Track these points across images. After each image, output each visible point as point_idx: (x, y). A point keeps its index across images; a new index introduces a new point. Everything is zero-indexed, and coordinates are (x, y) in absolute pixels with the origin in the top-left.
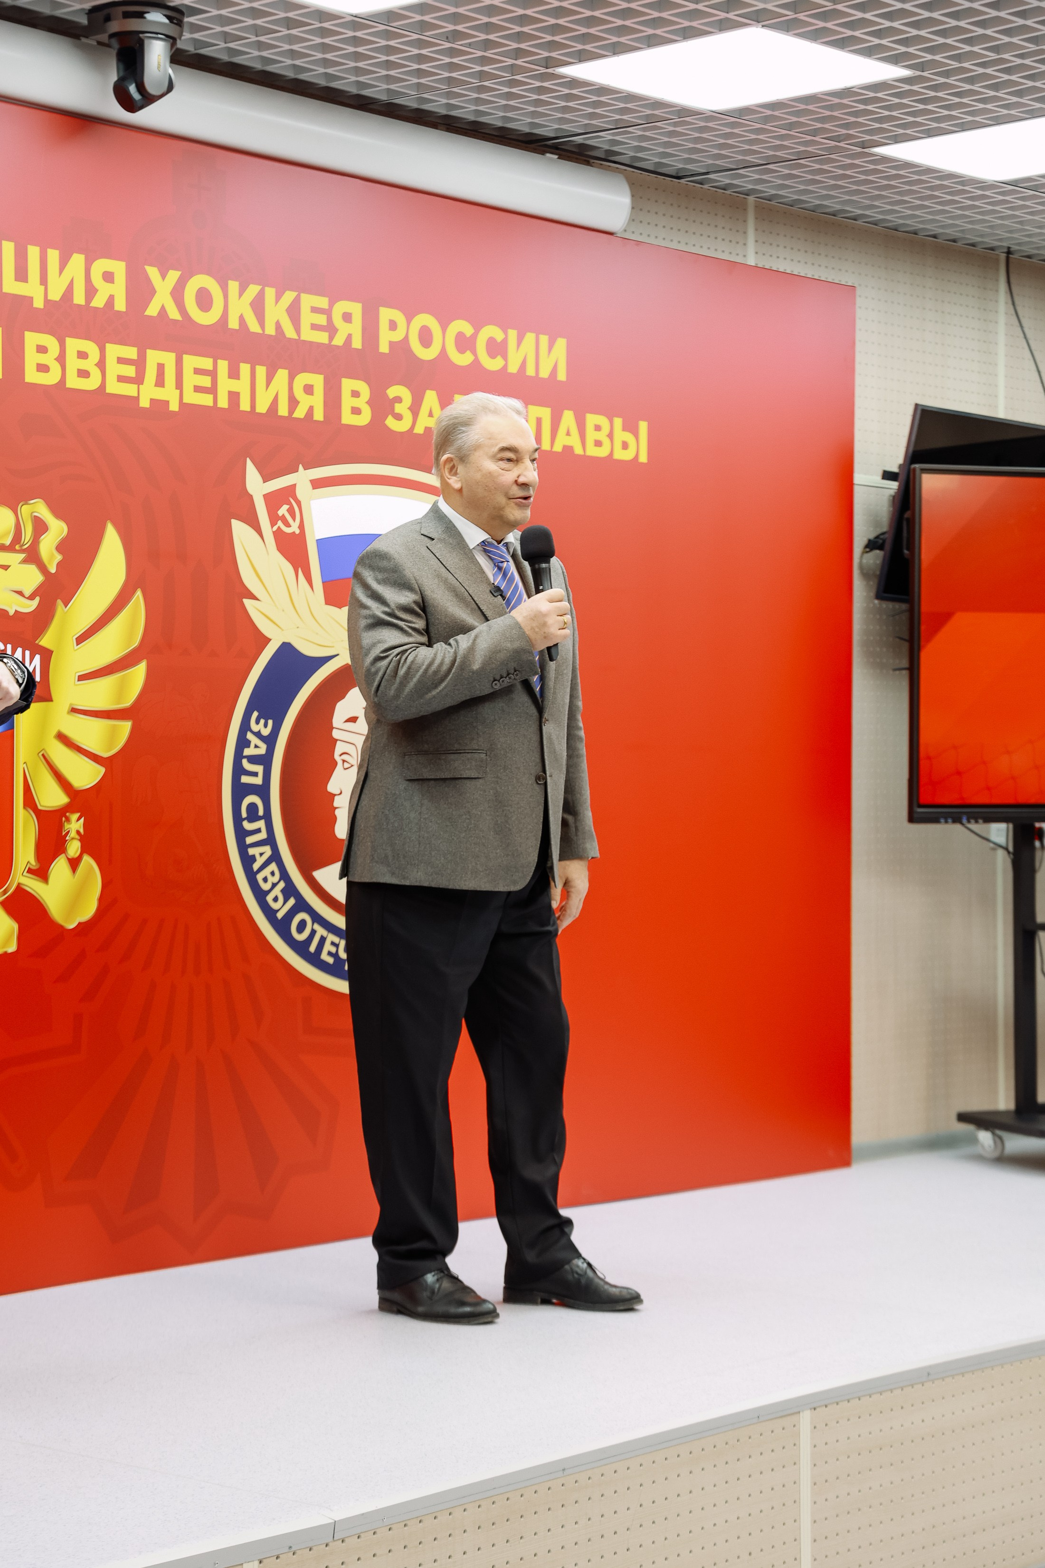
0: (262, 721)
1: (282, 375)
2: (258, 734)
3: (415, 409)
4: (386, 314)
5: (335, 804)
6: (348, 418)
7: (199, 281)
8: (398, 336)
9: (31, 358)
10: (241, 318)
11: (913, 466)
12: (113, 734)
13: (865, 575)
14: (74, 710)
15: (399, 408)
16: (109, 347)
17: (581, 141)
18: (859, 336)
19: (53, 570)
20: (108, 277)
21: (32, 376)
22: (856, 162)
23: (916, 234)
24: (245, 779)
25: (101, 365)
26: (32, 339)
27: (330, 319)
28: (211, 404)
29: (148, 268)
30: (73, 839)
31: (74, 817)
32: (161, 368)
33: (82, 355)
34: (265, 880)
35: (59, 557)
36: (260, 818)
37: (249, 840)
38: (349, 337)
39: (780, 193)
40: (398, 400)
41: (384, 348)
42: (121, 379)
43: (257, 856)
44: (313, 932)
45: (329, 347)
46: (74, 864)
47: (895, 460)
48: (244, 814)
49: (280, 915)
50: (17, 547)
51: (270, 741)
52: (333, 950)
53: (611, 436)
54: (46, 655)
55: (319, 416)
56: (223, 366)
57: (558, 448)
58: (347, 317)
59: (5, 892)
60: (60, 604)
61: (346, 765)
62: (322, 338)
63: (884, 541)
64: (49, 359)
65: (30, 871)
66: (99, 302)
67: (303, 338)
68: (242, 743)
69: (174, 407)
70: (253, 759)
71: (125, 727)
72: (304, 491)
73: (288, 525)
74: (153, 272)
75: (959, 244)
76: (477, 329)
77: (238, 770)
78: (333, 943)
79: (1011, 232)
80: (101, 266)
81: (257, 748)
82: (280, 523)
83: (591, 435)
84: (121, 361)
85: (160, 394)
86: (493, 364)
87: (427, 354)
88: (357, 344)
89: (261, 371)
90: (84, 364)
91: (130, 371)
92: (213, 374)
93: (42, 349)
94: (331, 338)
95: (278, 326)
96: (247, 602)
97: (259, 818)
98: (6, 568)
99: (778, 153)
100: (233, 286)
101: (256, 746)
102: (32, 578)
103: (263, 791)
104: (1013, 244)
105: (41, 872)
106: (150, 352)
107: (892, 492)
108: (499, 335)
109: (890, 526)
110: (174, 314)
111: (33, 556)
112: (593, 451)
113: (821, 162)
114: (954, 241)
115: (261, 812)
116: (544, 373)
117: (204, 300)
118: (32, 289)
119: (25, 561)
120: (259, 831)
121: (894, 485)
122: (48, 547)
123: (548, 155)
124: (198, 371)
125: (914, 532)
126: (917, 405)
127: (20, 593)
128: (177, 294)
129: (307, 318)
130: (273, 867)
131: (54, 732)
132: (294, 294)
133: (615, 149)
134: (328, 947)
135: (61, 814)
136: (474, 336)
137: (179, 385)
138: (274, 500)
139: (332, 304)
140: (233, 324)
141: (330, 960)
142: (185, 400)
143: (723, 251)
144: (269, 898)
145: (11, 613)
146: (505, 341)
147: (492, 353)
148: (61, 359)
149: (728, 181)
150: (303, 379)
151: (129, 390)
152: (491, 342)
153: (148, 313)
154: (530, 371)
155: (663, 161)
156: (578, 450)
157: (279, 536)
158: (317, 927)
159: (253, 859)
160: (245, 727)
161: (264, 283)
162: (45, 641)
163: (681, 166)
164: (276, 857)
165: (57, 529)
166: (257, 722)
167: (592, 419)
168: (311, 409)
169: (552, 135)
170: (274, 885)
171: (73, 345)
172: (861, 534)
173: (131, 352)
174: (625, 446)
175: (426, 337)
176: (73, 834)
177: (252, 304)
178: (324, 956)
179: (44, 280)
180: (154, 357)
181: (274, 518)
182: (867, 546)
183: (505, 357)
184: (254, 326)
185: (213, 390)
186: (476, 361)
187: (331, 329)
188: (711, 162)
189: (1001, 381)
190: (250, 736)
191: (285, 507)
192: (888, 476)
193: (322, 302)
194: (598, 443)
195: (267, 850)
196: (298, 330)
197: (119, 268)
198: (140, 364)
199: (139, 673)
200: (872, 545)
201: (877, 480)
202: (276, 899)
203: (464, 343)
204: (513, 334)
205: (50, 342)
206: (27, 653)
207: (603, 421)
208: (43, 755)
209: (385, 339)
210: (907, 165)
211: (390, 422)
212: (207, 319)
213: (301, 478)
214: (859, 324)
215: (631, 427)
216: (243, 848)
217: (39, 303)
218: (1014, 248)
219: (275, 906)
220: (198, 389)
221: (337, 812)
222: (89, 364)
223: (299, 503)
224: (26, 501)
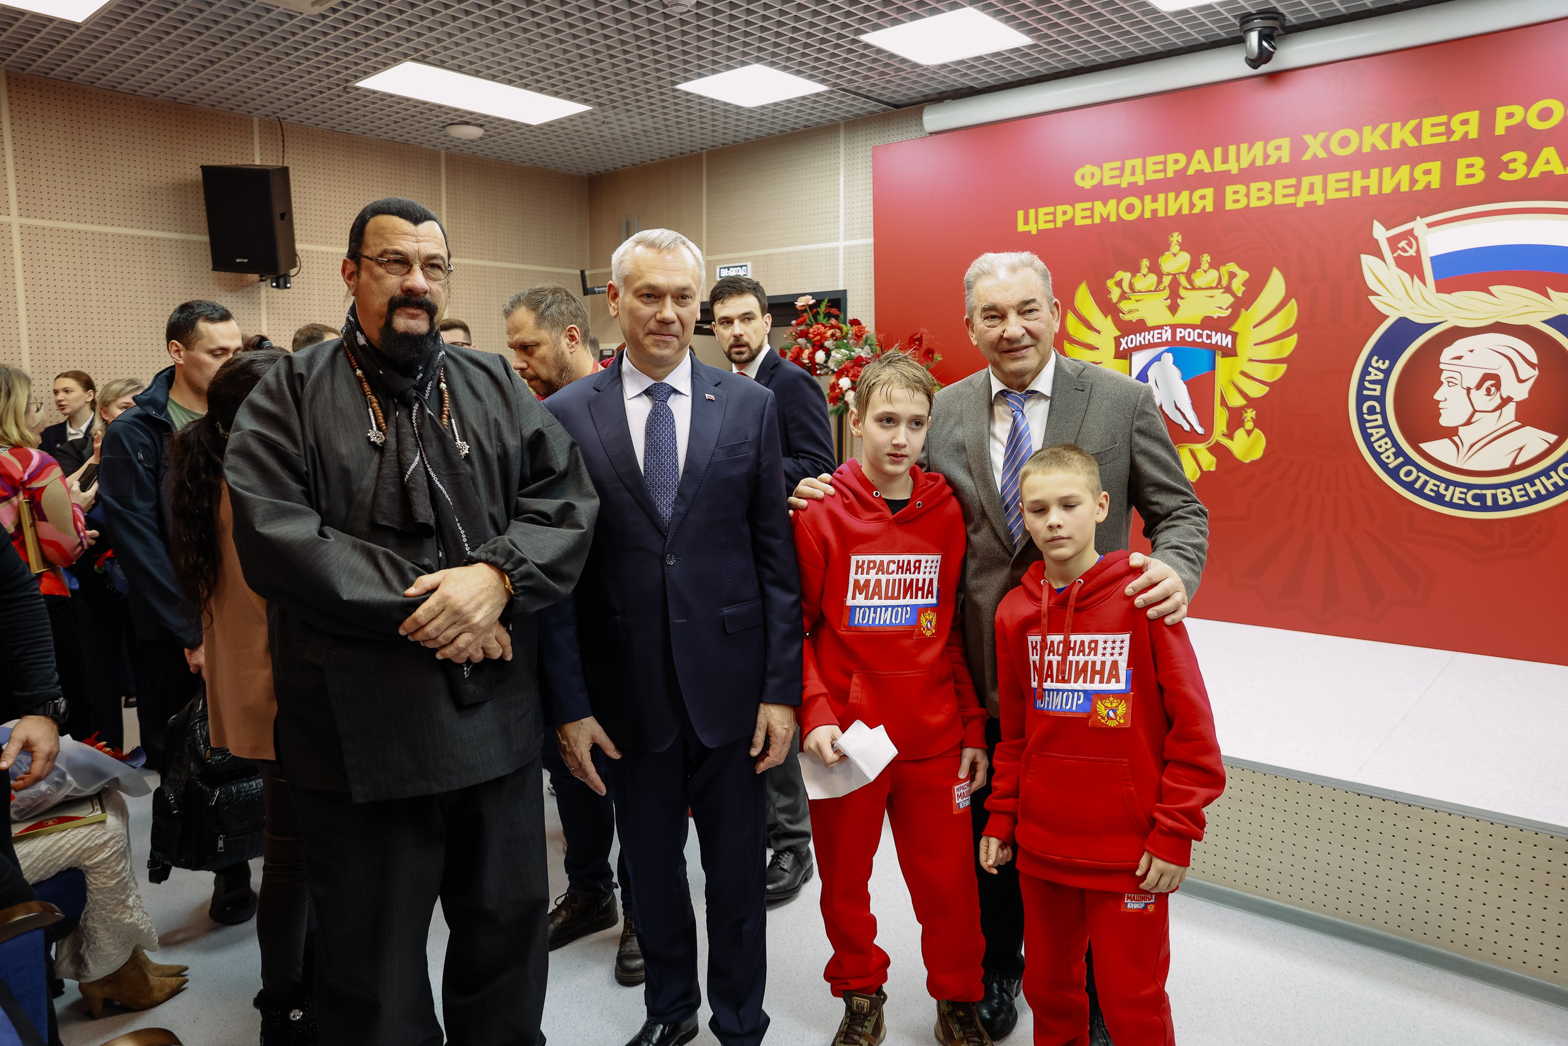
0: (1381, 361)
1: (1404, 168)
2: (1378, 369)
4: (1505, 109)
5: (1440, 406)
6: (1462, 182)
7: (1343, 134)
9: (1229, 198)
10: (1373, 145)
12: (1276, 371)
14: (1251, 360)
16: (1278, 182)
19: (1240, 295)
20: (1279, 148)
21: (1230, 206)
24: (1365, 392)
25: (1272, 192)
26: (1232, 189)
27: (1448, 126)
28: (1347, 196)
29: (1304, 137)
30: (1249, 421)
31: (1250, 410)
32: (1312, 185)
33: (1261, 190)
34: (1380, 447)
35: (1243, 289)
36: (1378, 413)
37: (1368, 425)
38: (1466, 134)
40: (1514, 160)
41: (1500, 132)
42: (1285, 196)
43: (1374, 434)
44: (1418, 478)
45: (1447, 143)
46: (1249, 432)
48: (1365, 411)
49: (1392, 467)
50: (1219, 286)
51: (1387, 373)
52: (1435, 488)
54: (1235, 335)
55: (1436, 185)
56: (1358, 174)
58: (1464, 122)
59: (1210, 445)
60: (1243, 310)
61: (1451, 384)
62: (1441, 139)
64: (1240, 196)
65: (1223, 435)
66: (1271, 161)
67: (1423, 143)
68: (1365, 372)
69: (1321, 202)
70: (1373, 382)
71: (1283, 367)
72: (1419, 231)
73: (1407, 252)
74: (1308, 137)
77: (1361, 387)
78: (1435, 485)
80: (1275, 143)
81: (1376, 376)
82: (1399, 252)
84: (1286, 187)
85: (1311, 199)
88: (1473, 135)
89: (1387, 171)
90: (1261, 194)
91: (1291, 191)
92: (1350, 180)
93: (1237, 192)
94: (1449, 138)
95: (1402, 141)
96: (1372, 298)
98: (1212, 297)
100: (1367, 129)
102: (1229, 299)
103: (1381, 399)
105: (1230, 436)
106: (1304, 179)
110: (1322, 155)
111: (1228, 290)
115: (1378, 410)
117: (1345, 143)
118: (1231, 166)
119: (1223, 293)
120: (1376, 420)
122: (1237, 285)
124: (1338, 181)
127: (1221, 308)
128: (1325, 144)
129: (1428, 132)
130: (1387, 440)
131: (1240, 372)
132: (1418, 120)
134: (1430, 486)
135: (1241, 409)
137: (1324, 191)
138: (1394, 239)
139: (1450, 117)
140: (1366, 149)
141: (1433, 494)
142: (1329, 197)
144: (1384, 457)
145: (1215, 317)
148: (1248, 195)
150: (1422, 167)
151: (1290, 200)
153: (1304, 159)
157: (1396, 258)
158: (1420, 474)
159: (1371, 435)
160: (1368, 363)
161: (1393, 121)
162: (1234, 329)
164: (1389, 434)
165: (1243, 275)
166: (1378, 362)
168: (1428, 183)
170: (1387, 450)
171: (1256, 186)
173: (1291, 181)
176: (1249, 418)
177: (1382, 135)
178: (1427, 491)
179: (1238, 160)
180: (1307, 180)
181: (1393, 250)
184: (1383, 147)
185: (1349, 189)
187: (1449, 133)
190: (1370, 369)
191: (1404, 242)
193: (1442, 118)
195: (1382, 430)
196: (1419, 140)
197: (1285, 142)
198: (1298, 186)
199: (1293, 340)
202: (1388, 457)
205: (1241, 188)
206: (1224, 335)
208: (1232, 382)
209: (1503, 125)
211: (1504, 176)
212: (1346, 152)
213: (1419, 225)
216: (1363, 429)
217: (1235, 171)
219: (1388, 462)
220: (1338, 190)
221: (1441, 411)
222: (1265, 193)
223: (1416, 239)
224: (1224, 264)
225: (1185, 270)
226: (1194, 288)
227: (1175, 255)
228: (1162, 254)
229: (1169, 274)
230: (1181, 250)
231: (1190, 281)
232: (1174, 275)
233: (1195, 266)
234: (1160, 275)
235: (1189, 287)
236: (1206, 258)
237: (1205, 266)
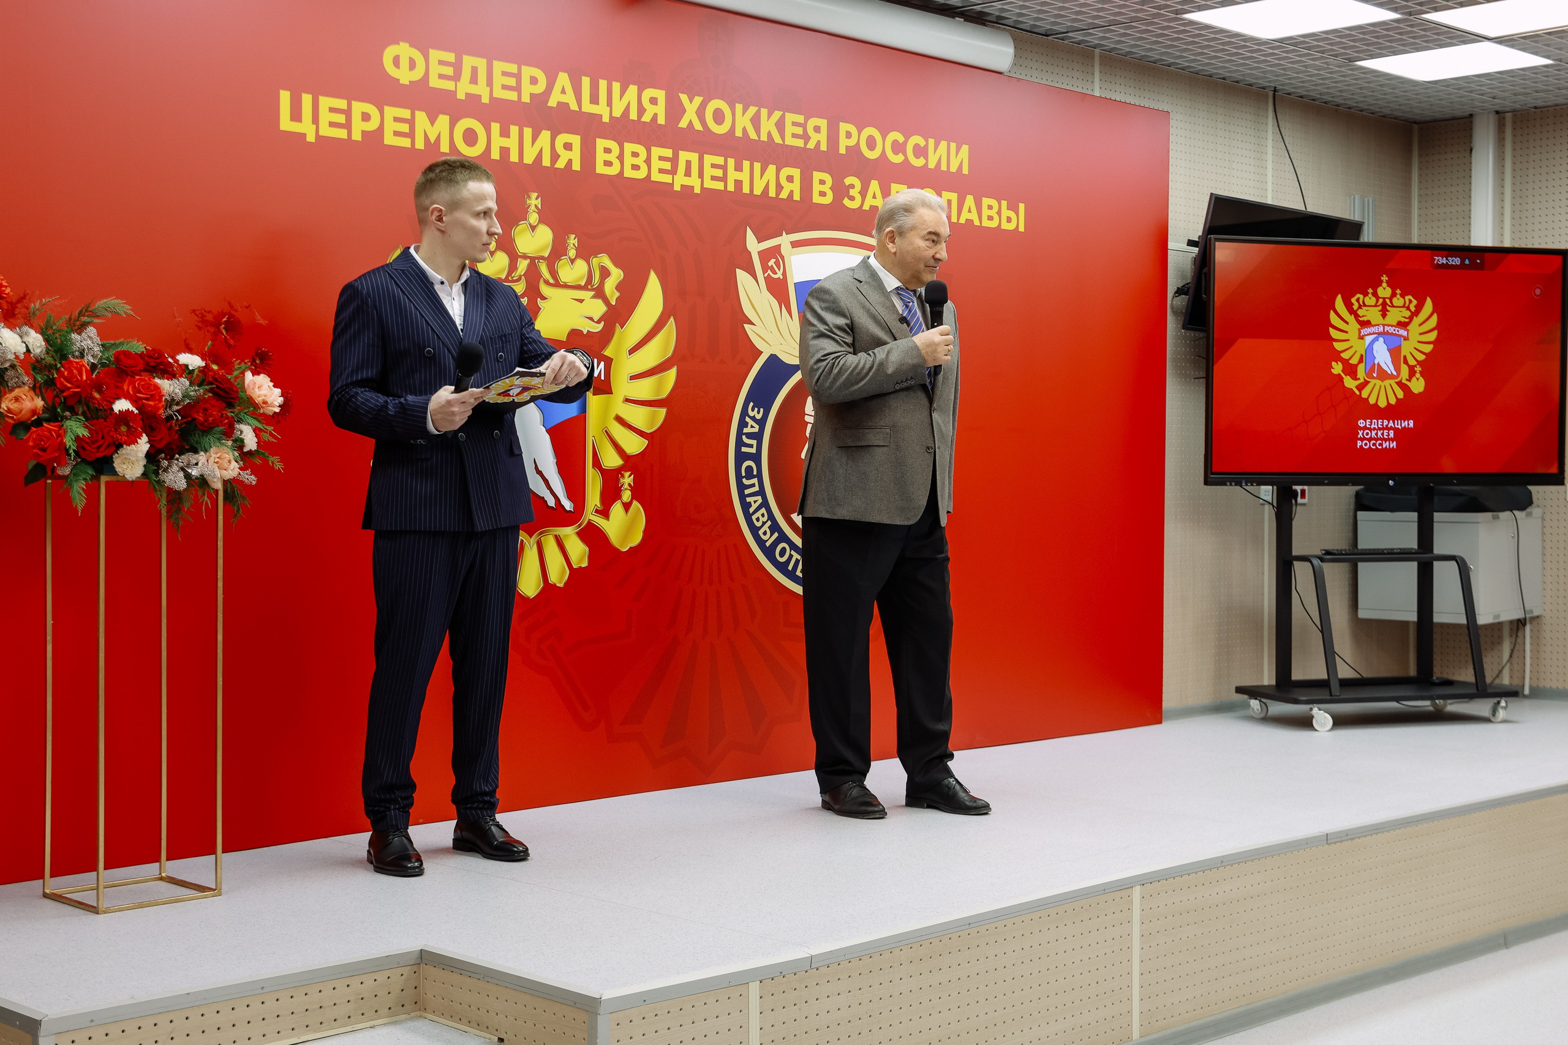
0: (756, 409)
1: (772, 168)
2: (753, 418)
3: (863, 193)
4: (844, 127)
6: (817, 199)
7: (716, 104)
8: (852, 142)
9: (600, 157)
10: (744, 130)
11: (1209, 236)
12: (653, 417)
13: (1175, 312)
14: (627, 400)
15: (852, 192)
16: (653, 149)
17: (980, 9)
18: (1171, 146)
19: (614, 303)
20: (654, 101)
21: (601, 169)
22: (1171, 24)
23: (1211, 77)
24: (744, 449)
25: (648, 161)
26: (601, 144)
27: (805, 130)
28: (722, 188)
29: (680, 95)
30: (626, 489)
31: (627, 474)
32: (688, 163)
33: (635, 155)
34: (758, 519)
35: (617, 294)
37: (747, 492)
38: (819, 143)
39: (1118, 46)
40: (852, 186)
41: (842, 151)
42: (661, 171)
43: (753, 503)
44: (791, 556)
45: (805, 149)
46: (627, 506)
47: (1196, 231)
48: (744, 474)
49: (768, 544)
50: (589, 287)
51: (762, 423)
53: (999, 213)
54: (608, 362)
55: (797, 197)
56: (731, 162)
57: (962, 221)
58: (817, 129)
59: (580, 525)
60: (617, 324)
62: (800, 143)
63: (1188, 289)
64: (613, 157)
65: (597, 511)
66: (647, 118)
67: (786, 144)
68: (742, 424)
69: (697, 190)
70: (750, 436)
71: (662, 412)
72: (786, 249)
73: (776, 273)
74: (684, 98)
75: (1241, 84)
76: (907, 138)
77: (739, 443)
79: (1277, 76)
80: (649, 93)
81: (752, 428)
82: (769, 271)
83: (986, 212)
84: (661, 158)
85: (688, 181)
86: (919, 162)
87: (872, 155)
88: (824, 147)
89: (757, 166)
90: (636, 161)
91: (667, 166)
92: (724, 168)
93: (608, 151)
94: (806, 143)
95: (769, 134)
96: (746, 326)
97: (754, 477)
98: (581, 301)
99: (1117, 18)
100: (739, 107)
101: (752, 427)
102: (598, 308)
103: (757, 458)
104: (1279, 85)
105: (605, 512)
106: (681, 153)
107: (1194, 255)
108: (922, 143)
109: (1193, 277)
110: (698, 126)
111: (600, 294)
112: (986, 223)
113: (1148, 24)
114: (1237, 82)
115: (755, 473)
116: (953, 169)
117: (719, 117)
118: (602, 109)
119: (594, 297)
120: (753, 485)
121: (1196, 250)
122: (610, 287)
123: (957, 18)
124: (714, 166)
125: (1210, 281)
126: (1212, 194)
127: (591, 319)
128: (701, 113)
129: (790, 130)
130: (763, 510)
131: (614, 415)
132: (782, 113)
133: (1003, 15)
134: (801, 568)
135: (617, 472)
136: (905, 143)
137: (701, 175)
138: (765, 255)
139: (806, 120)
140: (739, 133)
142: (705, 186)
143: (1079, 87)
144: (761, 532)
145: (585, 332)
146: (926, 146)
147: (917, 156)
148: (621, 157)
149: (1081, 38)
150: (786, 172)
151: (667, 179)
152: (916, 147)
153: (680, 126)
154: (944, 168)
155: (1037, 23)
156: (977, 223)
157: (768, 280)
159: (750, 504)
160: (744, 412)
161: (760, 106)
162: (608, 352)
163: (1049, 27)
164: (765, 504)
165: (616, 275)
166: (753, 410)
167: (986, 201)
168: (792, 192)
169: (960, 5)
170: (764, 523)
171: (629, 147)
172: (1173, 282)
173: (668, 153)
174: (1009, 220)
175: (871, 143)
176: (626, 486)
177: (751, 120)
178: (798, 574)
179: (610, 103)
180: (684, 156)
181: (765, 268)
182: (1176, 293)
183: (926, 158)
184: (753, 135)
185: (724, 179)
186: (906, 158)
187: (806, 137)
188: (1070, 24)
189: (1270, 180)
190: (747, 419)
191: (773, 260)
192: (1191, 243)
193: (800, 119)
194: (990, 218)
195: (759, 499)
196: (783, 138)
197: (660, 95)
198: (674, 161)
199: (671, 375)
200: (1179, 292)
201: (1184, 247)
202: (765, 533)
203: (898, 148)
204: (931, 142)
205: (613, 145)
206: (596, 360)
207: (994, 202)
208: (606, 431)
209: (844, 144)
210: (1207, 27)
211: (847, 202)
212: (720, 130)
213: (784, 241)
214: (1171, 138)
215: (1013, 207)
216: (742, 497)
217: (606, 119)
218: (1279, 87)
219: (765, 538)
220: (714, 178)
222: (640, 161)
223: (783, 258)
224: (595, 255)
225: (546, 254)
226: (558, 284)
227: (533, 228)
228: (516, 223)
229: (525, 257)
230: (541, 221)
231: (554, 273)
232: (533, 261)
233: (558, 251)
234: (514, 257)
235: (552, 281)
236: (573, 241)
237: (572, 253)
